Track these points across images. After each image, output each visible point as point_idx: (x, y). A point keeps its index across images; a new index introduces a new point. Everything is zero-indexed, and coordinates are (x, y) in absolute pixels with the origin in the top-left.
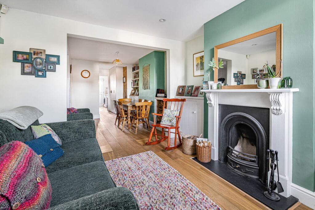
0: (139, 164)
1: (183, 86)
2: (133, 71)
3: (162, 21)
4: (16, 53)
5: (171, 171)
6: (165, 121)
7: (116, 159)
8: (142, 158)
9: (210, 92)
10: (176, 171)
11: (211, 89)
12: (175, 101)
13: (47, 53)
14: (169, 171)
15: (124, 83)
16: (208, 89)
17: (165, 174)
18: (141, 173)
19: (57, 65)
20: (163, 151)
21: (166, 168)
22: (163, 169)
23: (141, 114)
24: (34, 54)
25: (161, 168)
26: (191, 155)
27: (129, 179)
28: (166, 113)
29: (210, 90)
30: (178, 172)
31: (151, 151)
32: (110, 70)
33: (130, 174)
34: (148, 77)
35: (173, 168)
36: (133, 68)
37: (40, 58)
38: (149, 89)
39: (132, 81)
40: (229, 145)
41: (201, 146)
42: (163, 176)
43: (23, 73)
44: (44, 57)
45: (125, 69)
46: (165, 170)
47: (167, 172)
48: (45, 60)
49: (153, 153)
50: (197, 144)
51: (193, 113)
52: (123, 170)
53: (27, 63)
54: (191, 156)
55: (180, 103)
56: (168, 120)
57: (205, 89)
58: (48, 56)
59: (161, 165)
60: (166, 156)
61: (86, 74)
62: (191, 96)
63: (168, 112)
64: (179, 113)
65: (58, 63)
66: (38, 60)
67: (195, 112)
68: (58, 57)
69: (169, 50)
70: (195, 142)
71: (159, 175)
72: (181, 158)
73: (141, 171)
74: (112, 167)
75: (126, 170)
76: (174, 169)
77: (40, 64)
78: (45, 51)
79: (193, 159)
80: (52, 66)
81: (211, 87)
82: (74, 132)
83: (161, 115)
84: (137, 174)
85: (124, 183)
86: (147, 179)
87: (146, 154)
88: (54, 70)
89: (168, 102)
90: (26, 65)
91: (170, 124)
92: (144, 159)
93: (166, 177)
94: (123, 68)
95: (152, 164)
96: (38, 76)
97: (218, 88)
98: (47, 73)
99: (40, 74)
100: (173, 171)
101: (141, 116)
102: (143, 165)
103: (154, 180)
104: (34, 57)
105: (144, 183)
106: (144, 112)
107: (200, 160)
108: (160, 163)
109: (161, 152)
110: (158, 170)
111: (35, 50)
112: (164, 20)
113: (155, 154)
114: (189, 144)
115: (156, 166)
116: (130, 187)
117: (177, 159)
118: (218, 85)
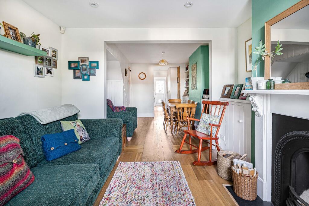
0: (156, 173)
1: (229, 85)
2: (186, 70)
3: (189, 5)
4: (70, 62)
5: (185, 196)
6: (201, 128)
7: (138, 162)
8: (164, 168)
9: (255, 94)
10: (192, 198)
11: (258, 89)
12: (217, 105)
13: (90, 60)
14: (184, 195)
15: (178, 83)
16: (252, 89)
17: (176, 197)
18: (150, 186)
19: (96, 70)
20: (193, 164)
21: (182, 190)
22: (177, 190)
23: (183, 117)
24: (81, 62)
25: (175, 187)
26: (228, 180)
27: (135, 190)
28: (204, 118)
29: (255, 90)
30: (194, 200)
31: (178, 161)
32: (167, 71)
33: (139, 184)
34: (196, 76)
35: (191, 192)
36: (186, 67)
37: (85, 65)
38: (197, 89)
39: (185, 81)
40: (290, 185)
41: (238, 172)
42: (171, 200)
43: (75, 78)
44: (87, 63)
45: (179, 68)
46: (179, 192)
47: (179, 196)
48: (88, 66)
49: (180, 164)
50: (233, 168)
51: (239, 121)
52: (136, 177)
53: (77, 70)
54: (226, 182)
55: (222, 106)
56: (204, 127)
57: (248, 89)
58: (91, 62)
59: (179, 183)
60: (193, 173)
61: (142, 76)
62: (238, 98)
63: (206, 118)
64: (219, 120)
65: (97, 67)
66: (84, 67)
67: (240, 121)
68: (97, 62)
69: (211, 41)
70: (232, 163)
71: (167, 196)
72: (211, 181)
73: (151, 184)
74: (130, 170)
75: (139, 178)
76: (192, 195)
77: (85, 70)
78: (88, 58)
79: (226, 187)
80: (93, 71)
81: (257, 85)
82: (101, 129)
83: (199, 120)
84: (147, 186)
85: (127, 192)
86: (152, 197)
87: (171, 164)
88: (94, 74)
89: (210, 105)
90: (77, 71)
91: (206, 133)
92: (166, 169)
93: (174, 202)
94: (177, 68)
95: (169, 178)
96: (84, 80)
97: (268, 88)
98: (90, 76)
99: (86, 77)
100: (189, 197)
101: (183, 119)
102: (160, 176)
103: (158, 201)
104: (81, 64)
105: (145, 200)
106: (186, 114)
107: (236, 192)
108: (179, 180)
109: (190, 165)
110: (171, 189)
111: (82, 59)
112: (190, 4)
113: (180, 166)
114: (225, 165)
115: (172, 183)
116: (129, 200)
117: (205, 181)
118: (267, 82)
